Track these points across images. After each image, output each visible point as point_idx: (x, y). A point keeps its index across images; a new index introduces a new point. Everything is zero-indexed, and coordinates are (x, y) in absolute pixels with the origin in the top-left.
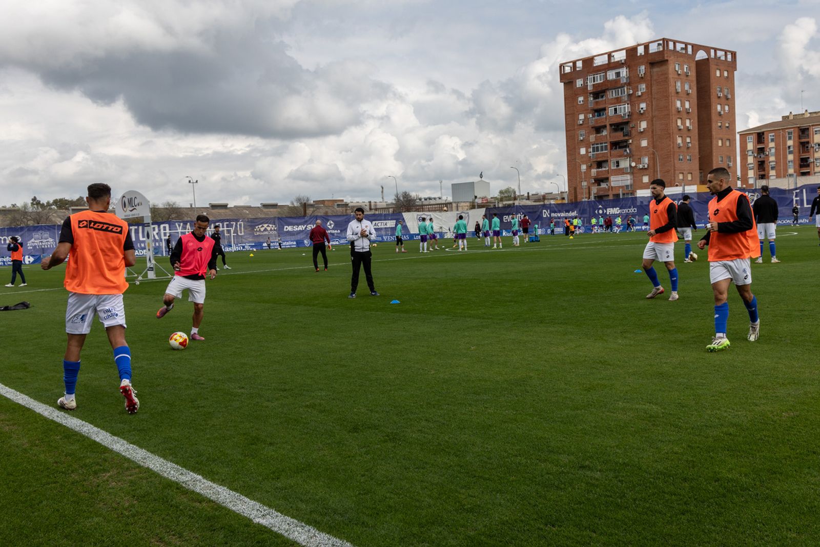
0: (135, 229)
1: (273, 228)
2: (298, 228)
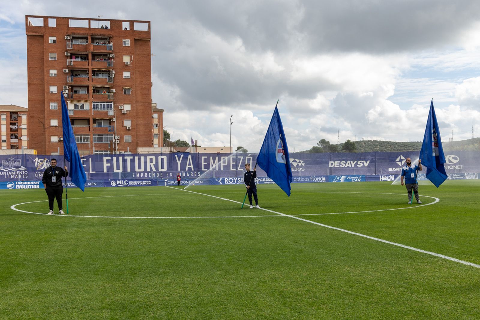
0: (130, 159)
1: (300, 164)
2: (345, 164)
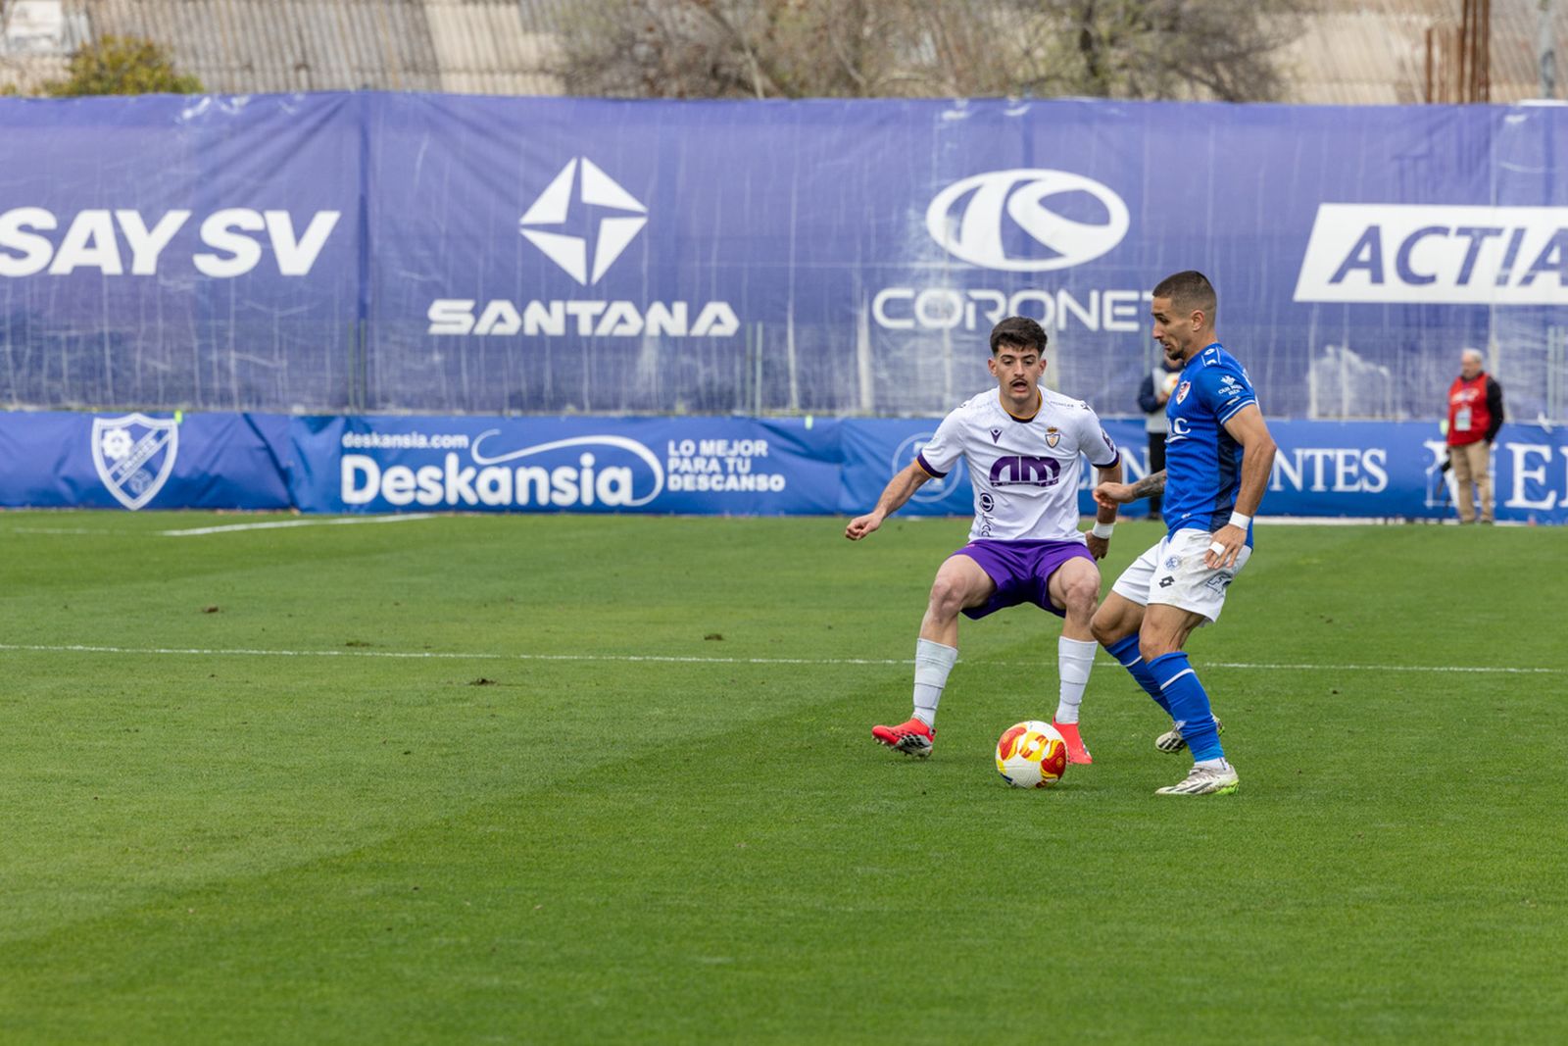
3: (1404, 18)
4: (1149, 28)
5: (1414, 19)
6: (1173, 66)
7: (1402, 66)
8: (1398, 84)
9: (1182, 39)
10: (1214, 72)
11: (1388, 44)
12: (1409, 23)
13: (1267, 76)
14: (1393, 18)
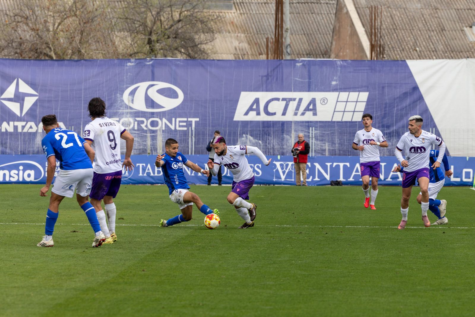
3: (236, 35)
4: (169, 37)
5: (239, 35)
6: (176, 49)
7: (236, 49)
8: (234, 54)
9: (178, 41)
10: (188, 50)
11: (232, 42)
12: (237, 36)
13: (203, 52)
14: (233, 35)
